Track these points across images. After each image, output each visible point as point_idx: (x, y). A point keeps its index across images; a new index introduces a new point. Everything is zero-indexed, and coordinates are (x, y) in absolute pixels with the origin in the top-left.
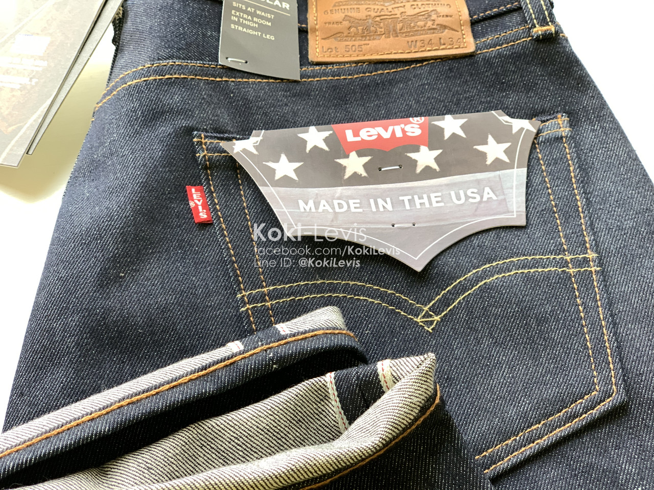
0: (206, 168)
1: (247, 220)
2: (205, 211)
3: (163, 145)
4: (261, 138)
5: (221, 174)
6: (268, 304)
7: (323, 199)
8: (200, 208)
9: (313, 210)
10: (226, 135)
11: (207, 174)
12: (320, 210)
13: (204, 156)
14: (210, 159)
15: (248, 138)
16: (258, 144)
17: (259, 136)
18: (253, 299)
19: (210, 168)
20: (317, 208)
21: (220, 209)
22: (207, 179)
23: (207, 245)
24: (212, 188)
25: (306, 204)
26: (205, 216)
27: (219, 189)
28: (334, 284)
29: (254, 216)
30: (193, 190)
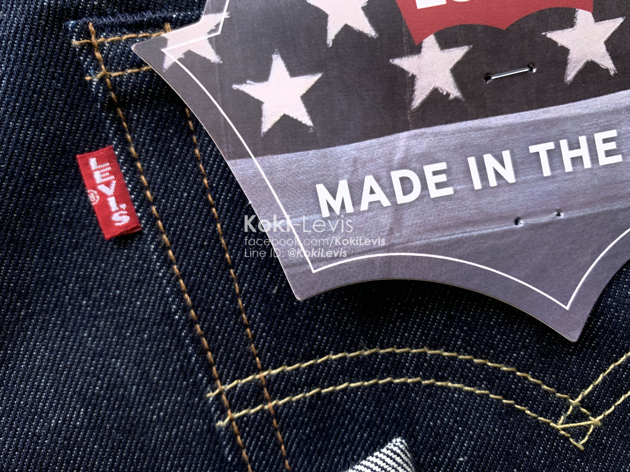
0: (111, 106)
1: (214, 221)
2: (123, 206)
3: (9, 60)
4: (224, 15)
5: (146, 116)
6: (269, 406)
7: (369, 173)
8: (112, 202)
9: (349, 209)
10: (148, 15)
11: (116, 120)
12: (364, 206)
13: (102, 79)
14: (116, 84)
15: (197, 19)
16: (219, 33)
17: (219, 10)
18: (239, 399)
19: (121, 104)
20: (356, 200)
21: (155, 199)
22: (120, 131)
23: (138, 281)
24: (132, 150)
25: (333, 193)
26: (126, 219)
27: (147, 151)
28: (396, 354)
29: (228, 210)
30: (93, 162)
